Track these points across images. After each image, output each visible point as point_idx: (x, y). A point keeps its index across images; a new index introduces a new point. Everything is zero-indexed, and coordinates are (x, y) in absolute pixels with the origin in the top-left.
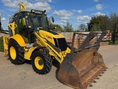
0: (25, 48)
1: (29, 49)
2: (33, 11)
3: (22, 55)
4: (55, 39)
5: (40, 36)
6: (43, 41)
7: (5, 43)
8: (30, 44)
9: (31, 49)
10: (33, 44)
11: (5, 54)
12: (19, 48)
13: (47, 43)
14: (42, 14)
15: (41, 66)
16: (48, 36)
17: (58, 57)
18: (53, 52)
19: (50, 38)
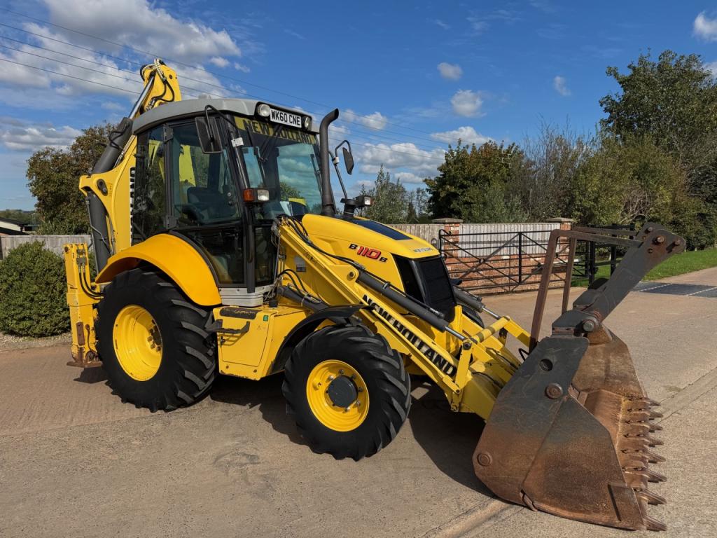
0: (222, 313)
1: (253, 317)
2: (265, 112)
3: (201, 351)
5: (311, 245)
6: (340, 272)
7: (77, 284)
8: (251, 290)
9: (266, 318)
10: (267, 288)
11: (75, 350)
12: (185, 312)
13: (357, 286)
14: (300, 127)
15: (346, 411)
16: (358, 248)
17: (435, 357)
18: (400, 330)
19: (374, 254)
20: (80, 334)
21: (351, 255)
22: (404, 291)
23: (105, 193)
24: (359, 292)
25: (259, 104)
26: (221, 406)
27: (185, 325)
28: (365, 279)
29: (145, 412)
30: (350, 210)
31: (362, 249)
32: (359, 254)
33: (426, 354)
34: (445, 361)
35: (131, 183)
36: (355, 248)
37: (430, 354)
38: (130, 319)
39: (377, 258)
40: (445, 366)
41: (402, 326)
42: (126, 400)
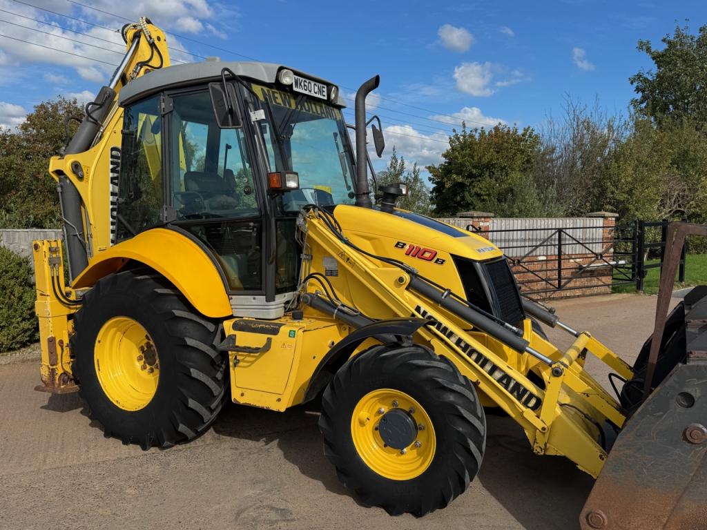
0: (235, 327)
1: (275, 331)
2: (287, 80)
3: (208, 374)
4: (464, 266)
5: (347, 243)
6: (386, 277)
7: (48, 290)
8: (270, 299)
9: (292, 334)
10: (288, 296)
11: (45, 372)
12: (189, 326)
13: (408, 295)
14: (325, 98)
15: (402, 453)
16: (407, 247)
17: (512, 385)
18: (464, 350)
19: (427, 255)
20: (52, 352)
21: (399, 255)
22: (466, 300)
23: (81, 178)
24: (410, 302)
25: (281, 69)
26: (229, 442)
27: (190, 342)
28: (418, 285)
29: (134, 450)
30: (389, 200)
31: (412, 248)
32: (407, 254)
33: (500, 381)
34: (525, 390)
35: (111, 166)
36: (403, 247)
37: (505, 382)
38: (115, 333)
39: (431, 260)
40: (526, 396)
41: (467, 346)
42: (109, 433)
